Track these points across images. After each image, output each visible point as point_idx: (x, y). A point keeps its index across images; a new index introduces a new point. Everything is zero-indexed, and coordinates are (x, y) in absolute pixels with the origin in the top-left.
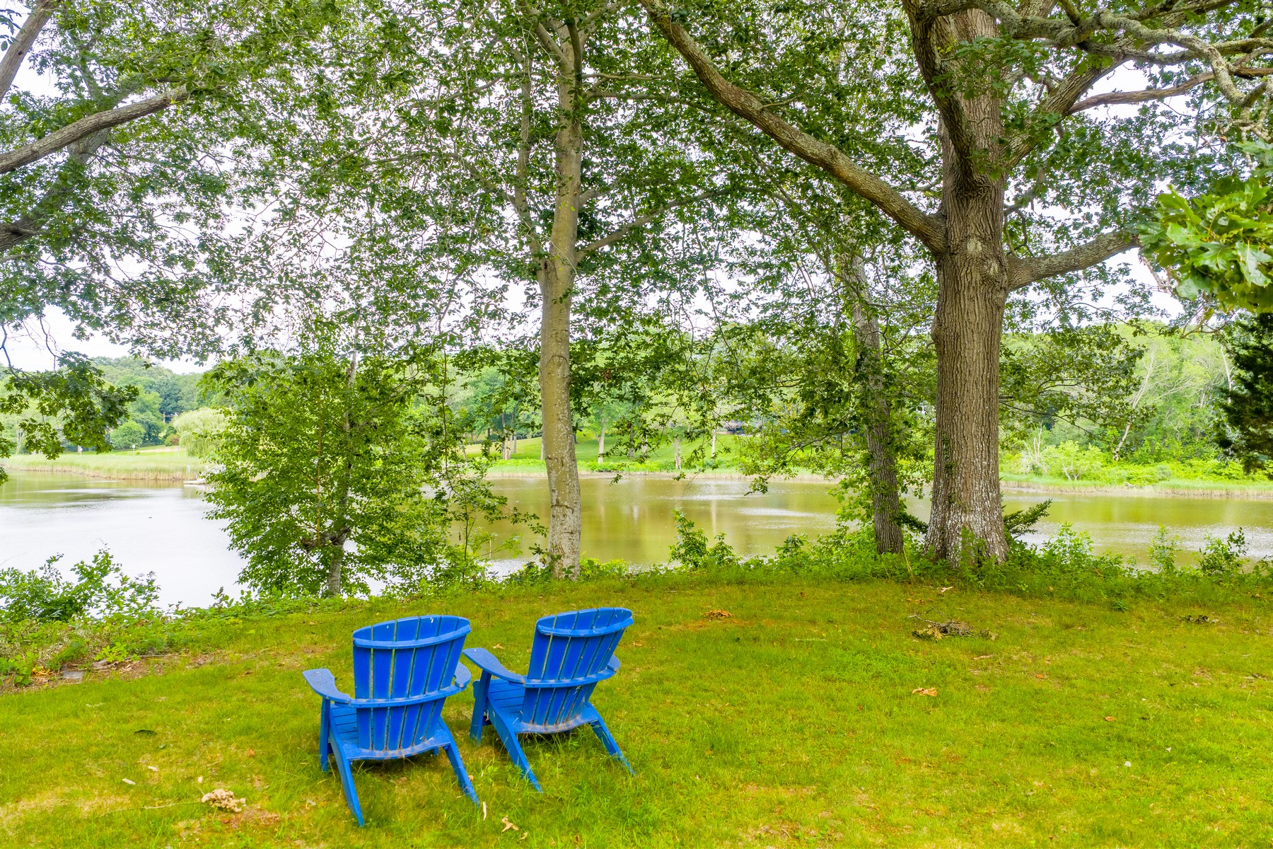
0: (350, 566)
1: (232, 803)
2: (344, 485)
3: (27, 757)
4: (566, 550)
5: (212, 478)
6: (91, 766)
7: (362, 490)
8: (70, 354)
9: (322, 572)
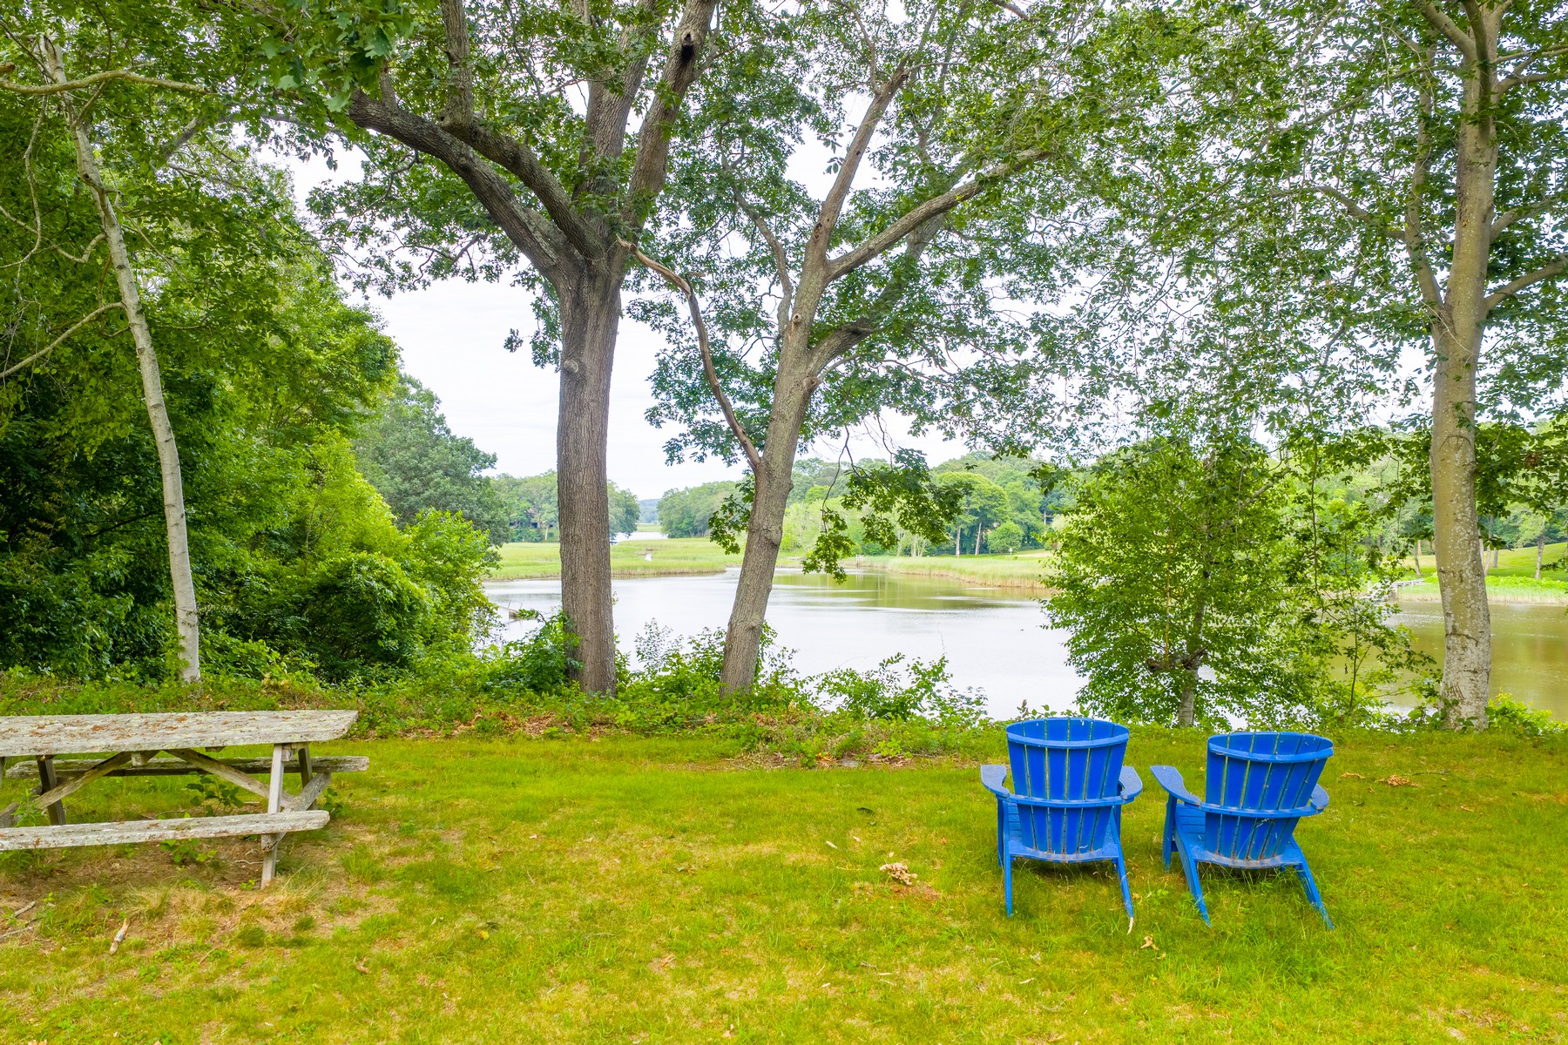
0: (1206, 696)
1: (905, 876)
2: (1201, 600)
3: (767, 814)
4: (1467, 694)
5: (1050, 583)
6: (811, 829)
7: (1221, 606)
8: (907, 452)
9: (1172, 699)
